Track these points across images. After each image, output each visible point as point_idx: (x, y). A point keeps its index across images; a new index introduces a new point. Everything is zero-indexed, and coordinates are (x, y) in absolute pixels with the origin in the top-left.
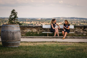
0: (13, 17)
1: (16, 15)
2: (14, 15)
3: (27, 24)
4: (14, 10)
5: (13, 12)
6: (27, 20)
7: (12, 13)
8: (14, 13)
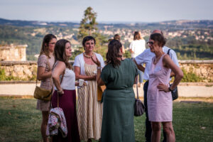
0: (88, 21)
1: (94, 19)
2: (90, 18)
3: (106, 35)
4: (90, 9)
5: (88, 12)
6: (106, 27)
7: (85, 15)
8: (90, 14)
